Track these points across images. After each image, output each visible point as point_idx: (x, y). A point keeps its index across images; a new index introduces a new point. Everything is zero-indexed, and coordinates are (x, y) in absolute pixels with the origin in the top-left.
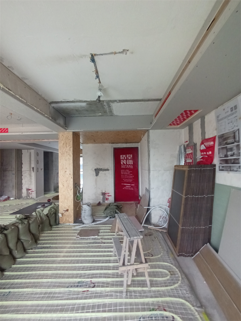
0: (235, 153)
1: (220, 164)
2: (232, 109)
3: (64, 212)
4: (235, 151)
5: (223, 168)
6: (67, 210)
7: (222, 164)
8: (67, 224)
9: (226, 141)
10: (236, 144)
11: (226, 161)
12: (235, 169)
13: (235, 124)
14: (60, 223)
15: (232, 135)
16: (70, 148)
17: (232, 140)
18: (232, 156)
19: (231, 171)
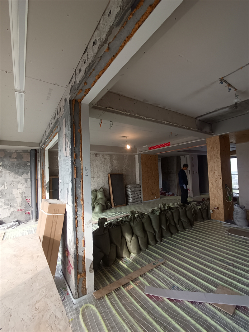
3: (214, 209)
6: (218, 208)
8: (218, 221)
14: (211, 218)
16: (218, 151)
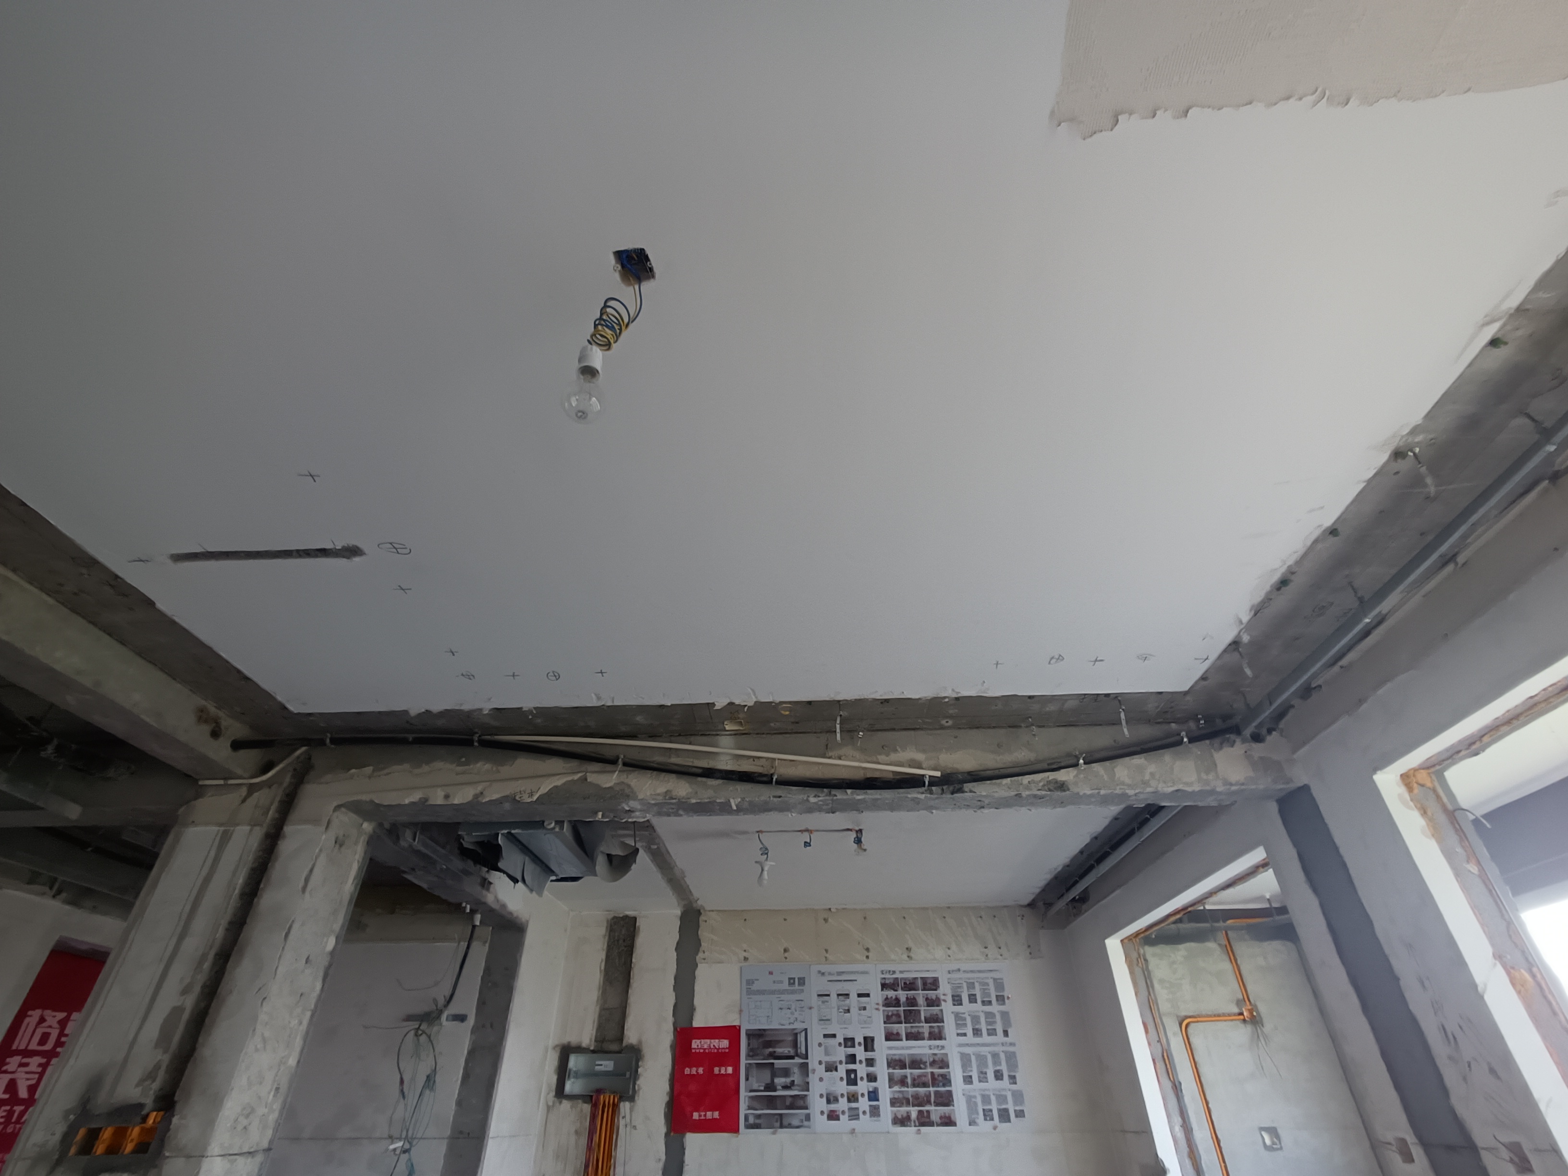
0: (796, 1083)
1: (750, 1108)
2: (791, 981)
4: (796, 1077)
5: (758, 1121)
7: (756, 1110)
9: (771, 1050)
10: (797, 1060)
11: (771, 1102)
12: (795, 1122)
13: (796, 1015)
15: (790, 1038)
17: (790, 1049)
18: (786, 1087)
19: (782, 1127)
